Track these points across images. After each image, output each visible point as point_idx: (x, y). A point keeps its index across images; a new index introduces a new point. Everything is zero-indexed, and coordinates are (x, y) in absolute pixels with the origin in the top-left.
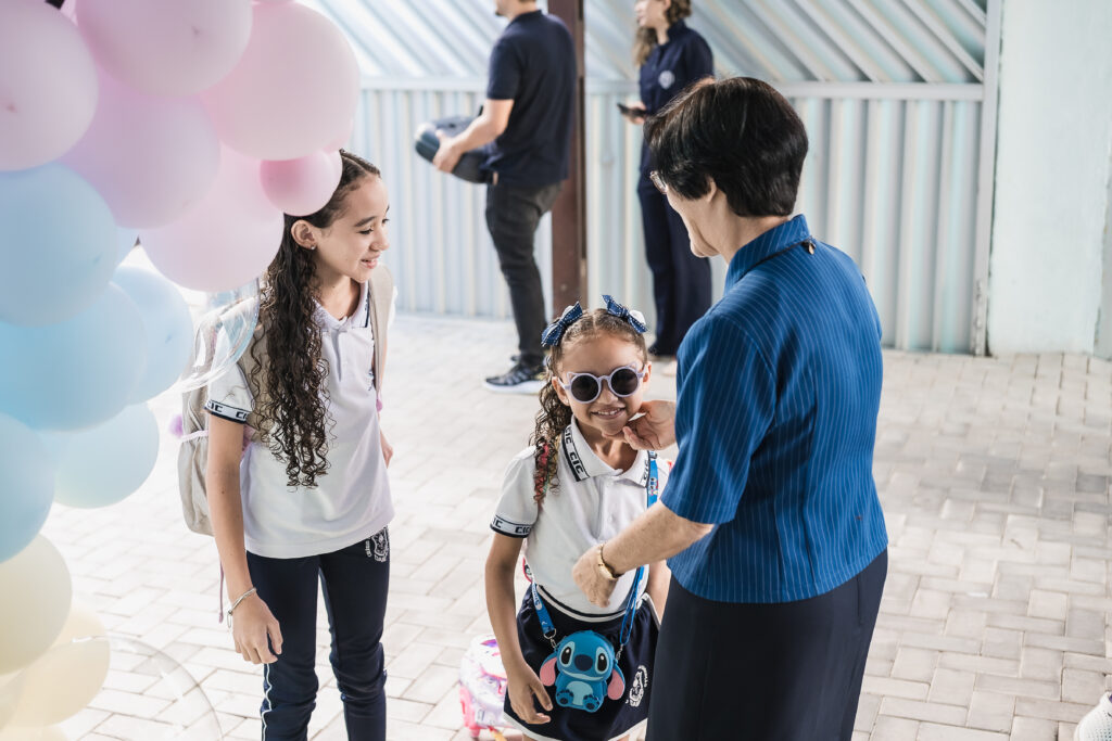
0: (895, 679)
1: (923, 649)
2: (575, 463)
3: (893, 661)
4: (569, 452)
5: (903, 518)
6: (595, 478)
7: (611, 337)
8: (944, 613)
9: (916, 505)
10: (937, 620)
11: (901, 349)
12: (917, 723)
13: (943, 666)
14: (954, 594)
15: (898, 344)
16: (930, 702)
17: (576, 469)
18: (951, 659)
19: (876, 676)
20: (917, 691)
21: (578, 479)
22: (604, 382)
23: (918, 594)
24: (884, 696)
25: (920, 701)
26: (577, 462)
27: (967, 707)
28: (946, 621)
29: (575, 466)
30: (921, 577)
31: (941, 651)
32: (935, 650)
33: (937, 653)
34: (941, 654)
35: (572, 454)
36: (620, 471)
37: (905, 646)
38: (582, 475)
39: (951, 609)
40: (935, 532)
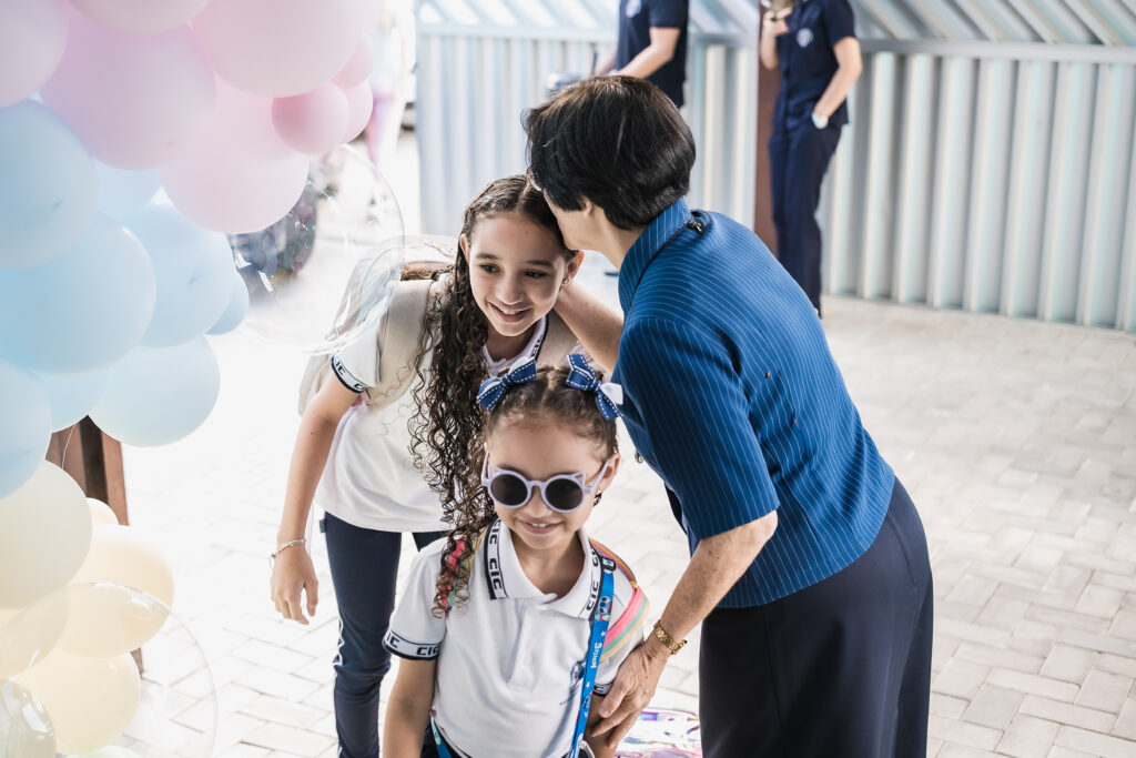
0: (1043, 676)
1: (1081, 648)
2: (494, 574)
3: (1044, 658)
4: (490, 557)
5: (1087, 508)
6: (516, 600)
7: (560, 428)
8: (1112, 611)
9: (1105, 495)
10: (1102, 619)
11: (1122, 329)
12: (1058, 725)
13: (1099, 668)
14: (1127, 592)
15: (1118, 323)
16: (1077, 705)
17: (493, 583)
18: (1109, 662)
19: (1024, 672)
20: (1066, 692)
21: (493, 597)
22: (535, 489)
23: (1086, 591)
24: (1027, 694)
25: (1067, 703)
26: (496, 574)
27: (1116, 715)
28: (1112, 621)
29: (492, 578)
30: (1093, 572)
31: (1100, 652)
32: (1092, 650)
33: (1096, 653)
34: (1098, 655)
35: (493, 560)
36: (552, 596)
37: (1060, 643)
38: (498, 592)
39: (1120, 608)
40: (1120, 524)
